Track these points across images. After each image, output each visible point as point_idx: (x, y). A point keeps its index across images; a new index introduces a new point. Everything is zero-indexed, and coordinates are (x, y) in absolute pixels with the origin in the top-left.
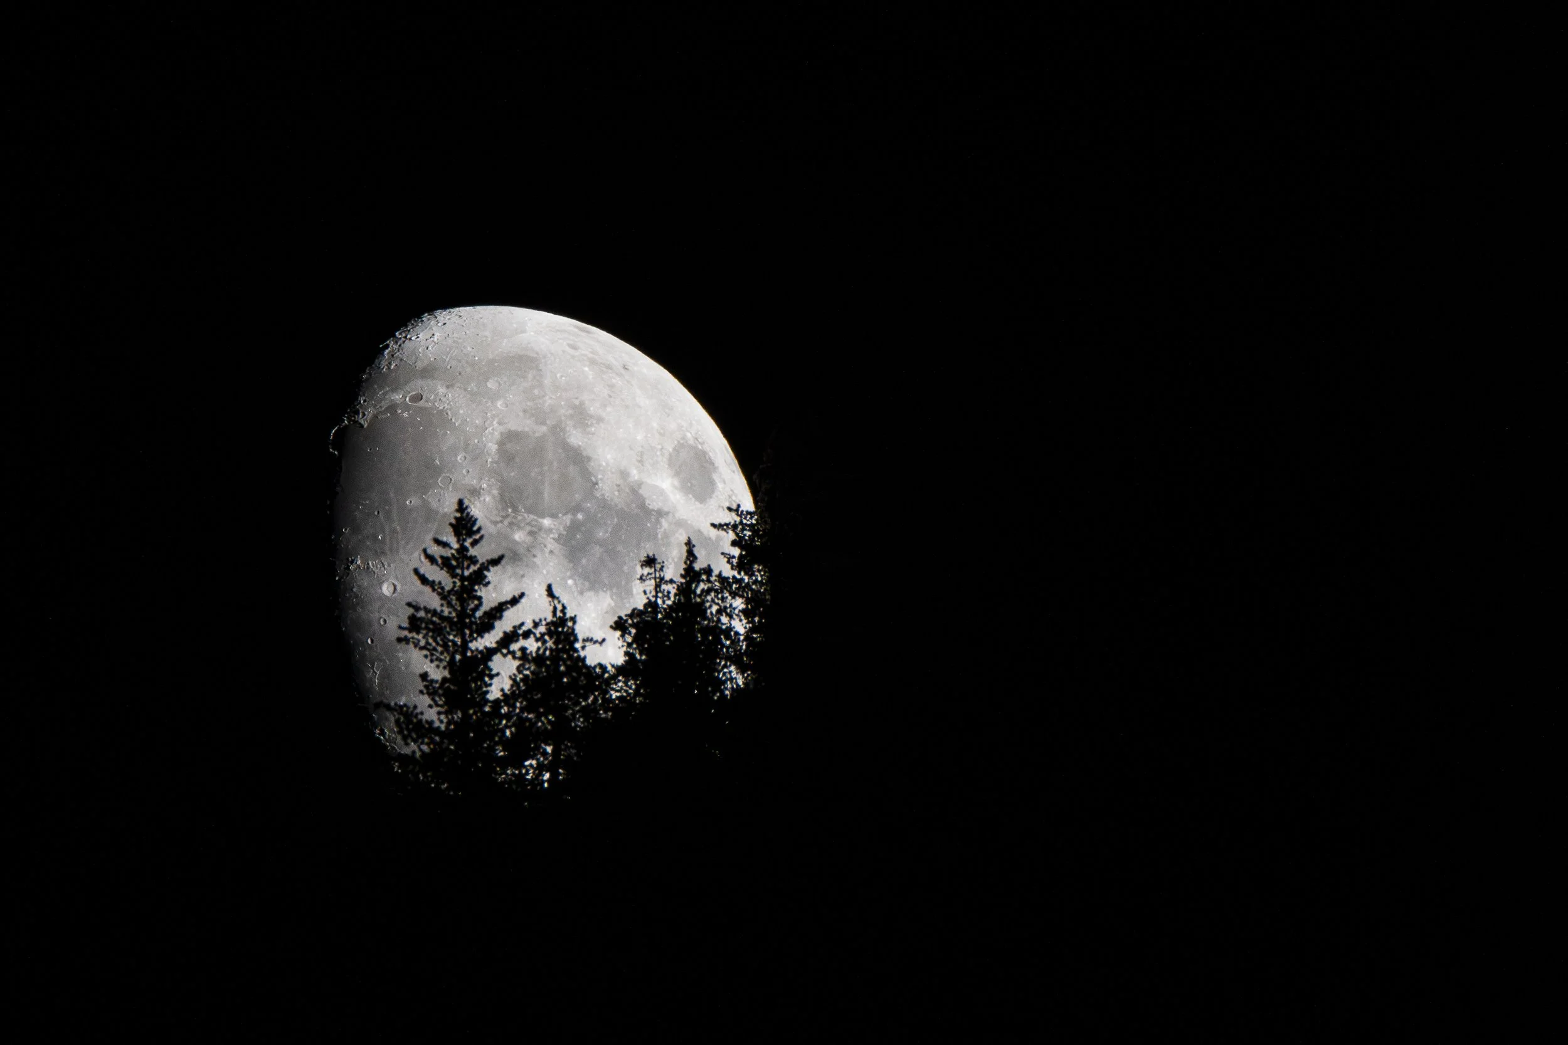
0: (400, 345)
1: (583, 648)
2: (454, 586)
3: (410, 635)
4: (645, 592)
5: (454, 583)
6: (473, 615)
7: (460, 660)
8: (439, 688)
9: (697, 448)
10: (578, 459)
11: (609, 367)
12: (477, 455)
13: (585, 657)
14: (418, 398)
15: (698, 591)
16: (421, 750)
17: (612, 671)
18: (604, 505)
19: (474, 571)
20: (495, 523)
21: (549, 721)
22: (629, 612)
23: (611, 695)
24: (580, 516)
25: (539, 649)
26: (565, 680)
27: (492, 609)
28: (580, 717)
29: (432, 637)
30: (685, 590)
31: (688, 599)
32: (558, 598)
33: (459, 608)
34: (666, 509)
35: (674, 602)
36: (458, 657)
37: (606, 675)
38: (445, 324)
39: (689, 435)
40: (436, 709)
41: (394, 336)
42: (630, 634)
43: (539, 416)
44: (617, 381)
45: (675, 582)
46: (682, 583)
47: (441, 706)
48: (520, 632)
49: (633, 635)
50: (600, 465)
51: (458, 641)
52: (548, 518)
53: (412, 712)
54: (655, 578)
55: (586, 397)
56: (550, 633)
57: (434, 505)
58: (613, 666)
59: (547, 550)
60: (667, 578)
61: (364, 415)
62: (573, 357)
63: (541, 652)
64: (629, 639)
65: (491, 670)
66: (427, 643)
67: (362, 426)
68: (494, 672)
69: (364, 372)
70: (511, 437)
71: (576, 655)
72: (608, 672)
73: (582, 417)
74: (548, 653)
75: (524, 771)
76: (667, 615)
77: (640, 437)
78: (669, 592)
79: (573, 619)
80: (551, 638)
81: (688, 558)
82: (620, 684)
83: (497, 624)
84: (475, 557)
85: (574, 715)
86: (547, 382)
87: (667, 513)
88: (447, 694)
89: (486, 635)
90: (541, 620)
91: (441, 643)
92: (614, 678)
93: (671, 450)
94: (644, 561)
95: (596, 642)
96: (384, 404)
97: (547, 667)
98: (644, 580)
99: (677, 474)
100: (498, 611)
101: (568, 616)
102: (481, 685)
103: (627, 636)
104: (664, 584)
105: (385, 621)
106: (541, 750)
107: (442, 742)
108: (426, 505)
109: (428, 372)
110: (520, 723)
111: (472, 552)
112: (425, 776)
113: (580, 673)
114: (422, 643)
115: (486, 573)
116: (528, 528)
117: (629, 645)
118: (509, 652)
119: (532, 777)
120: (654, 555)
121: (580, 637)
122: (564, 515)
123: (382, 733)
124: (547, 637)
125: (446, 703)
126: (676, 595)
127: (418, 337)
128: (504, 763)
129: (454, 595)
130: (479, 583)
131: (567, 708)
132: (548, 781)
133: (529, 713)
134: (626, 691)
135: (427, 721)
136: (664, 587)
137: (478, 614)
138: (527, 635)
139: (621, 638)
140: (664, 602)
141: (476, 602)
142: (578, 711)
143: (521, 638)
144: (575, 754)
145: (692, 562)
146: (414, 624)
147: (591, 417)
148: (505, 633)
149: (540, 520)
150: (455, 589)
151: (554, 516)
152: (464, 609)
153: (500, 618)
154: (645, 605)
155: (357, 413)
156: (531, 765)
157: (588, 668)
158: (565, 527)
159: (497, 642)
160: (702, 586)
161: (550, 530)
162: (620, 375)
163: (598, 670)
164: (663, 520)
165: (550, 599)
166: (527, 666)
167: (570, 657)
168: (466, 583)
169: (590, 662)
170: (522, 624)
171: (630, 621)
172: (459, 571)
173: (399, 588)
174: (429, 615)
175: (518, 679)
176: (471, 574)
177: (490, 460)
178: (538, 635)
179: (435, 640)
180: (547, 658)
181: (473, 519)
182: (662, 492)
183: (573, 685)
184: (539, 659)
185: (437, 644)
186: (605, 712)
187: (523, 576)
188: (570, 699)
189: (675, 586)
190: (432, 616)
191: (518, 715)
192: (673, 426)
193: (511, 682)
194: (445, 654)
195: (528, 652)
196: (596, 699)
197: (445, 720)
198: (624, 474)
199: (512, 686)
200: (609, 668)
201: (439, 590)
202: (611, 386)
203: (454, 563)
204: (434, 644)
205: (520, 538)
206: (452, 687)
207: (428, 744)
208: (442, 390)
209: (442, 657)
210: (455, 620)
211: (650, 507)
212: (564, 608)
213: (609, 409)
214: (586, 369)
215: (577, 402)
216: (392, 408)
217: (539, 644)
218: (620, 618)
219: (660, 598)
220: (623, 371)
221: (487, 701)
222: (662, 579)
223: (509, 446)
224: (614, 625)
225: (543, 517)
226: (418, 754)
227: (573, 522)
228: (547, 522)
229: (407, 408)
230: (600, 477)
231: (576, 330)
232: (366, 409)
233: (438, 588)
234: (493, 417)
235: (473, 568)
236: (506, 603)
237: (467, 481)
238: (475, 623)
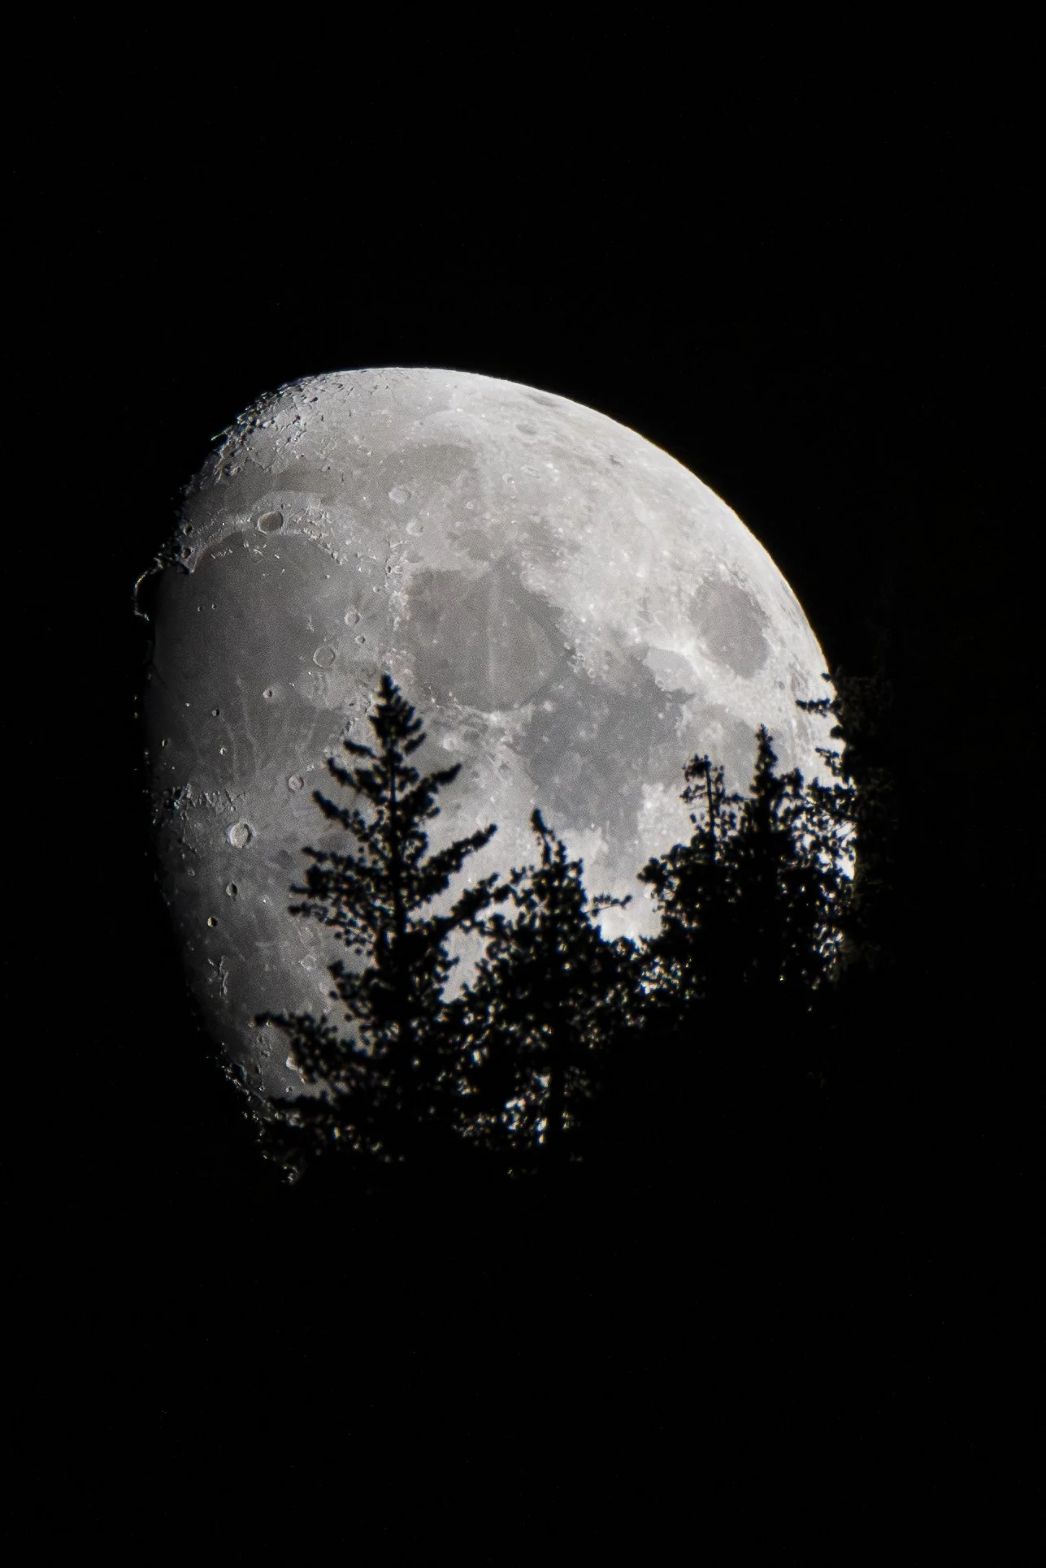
0: (244, 437)
1: (595, 912)
2: (381, 818)
3: (311, 902)
4: (693, 818)
5: (380, 813)
6: (413, 866)
7: (394, 940)
8: (360, 987)
9: (736, 588)
10: (541, 613)
11: (588, 462)
12: (375, 611)
13: (598, 929)
14: (275, 522)
15: (780, 813)
16: (335, 1090)
17: (643, 949)
18: (585, 686)
19: (413, 794)
21: (544, 1036)
22: (667, 851)
23: (643, 989)
24: (548, 706)
25: (522, 916)
26: (567, 966)
27: (443, 853)
28: (594, 1026)
29: (347, 904)
30: (759, 812)
31: (764, 825)
32: (551, 833)
33: (390, 855)
34: (688, 690)
35: (741, 832)
36: (390, 935)
37: (634, 957)
38: (314, 399)
39: (722, 567)
40: (357, 1023)
41: (234, 422)
42: (670, 886)
43: (474, 545)
44: (601, 484)
45: (741, 799)
46: (753, 801)
47: (367, 1017)
48: (491, 890)
49: (675, 889)
50: (578, 623)
51: (390, 908)
52: (496, 711)
53: (319, 1028)
54: (709, 794)
55: (549, 511)
56: (540, 890)
57: (308, 695)
58: (644, 941)
59: (496, 764)
60: (729, 793)
61: (187, 552)
62: (526, 445)
63: (526, 921)
64: (669, 895)
65: (445, 954)
66: (340, 914)
67: (185, 571)
68: (450, 957)
69: (186, 483)
70: (430, 581)
71: (583, 925)
72: (637, 951)
73: (545, 544)
74: (537, 923)
75: (505, 1118)
76: (730, 854)
77: (641, 574)
78: (732, 816)
79: (577, 866)
80: (542, 898)
81: (761, 759)
82: (657, 970)
83: (453, 877)
84: (413, 769)
85: (584, 1022)
86: (488, 487)
87: (692, 696)
88: (375, 995)
89: (435, 898)
90: (524, 870)
91: (361, 912)
92: (647, 960)
93: (693, 592)
94: (689, 767)
95: (615, 902)
96: (220, 535)
97: (538, 946)
98: (692, 799)
99: (704, 631)
100: (453, 858)
101: (568, 861)
102: (429, 979)
103: (665, 890)
104: (724, 803)
105: (234, 889)
106: (533, 1083)
107: (369, 1076)
108: (295, 696)
109: (292, 479)
110: (497, 1042)
111: (407, 761)
112: (342, 1131)
113: (591, 955)
114: (332, 913)
115: (432, 795)
116: (463, 729)
117: (670, 906)
118: (475, 924)
119: (517, 1126)
120: (706, 757)
121: (590, 895)
122: (522, 704)
124: (535, 898)
125: (372, 1012)
126: (743, 820)
127: (273, 422)
128: (472, 1106)
129: (379, 832)
130: (421, 813)
131: (571, 1012)
132: (546, 1132)
133: (510, 1024)
134: (668, 981)
135: (344, 1043)
136: (724, 808)
137: (422, 862)
138: (501, 895)
139: (656, 895)
140: (724, 833)
141: (417, 843)
142: (591, 1017)
143: (492, 900)
144: (588, 1087)
145: (769, 766)
146: (317, 883)
147: (562, 542)
148: (466, 893)
149: (484, 715)
150: (382, 823)
151: (504, 707)
152: (397, 855)
153: (458, 868)
154: (694, 840)
155: (177, 549)
156: (516, 1108)
157: (605, 945)
158: (525, 726)
159: (454, 909)
160: (786, 803)
161: (500, 731)
162: (605, 474)
163: (619, 949)
164: (684, 708)
165: (538, 834)
166: (504, 945)
167: (574, 929)
168: (399, 813)
169: (608, 934)
170: (494, 877)
171: (669, 867)
172: (387, 794)
173: (252, 832)
174: (341, 868)
175: (490, 968)
176: (407, 797)
177: (397, 619)
178: (520, 895)
179: (352, 909)
180: (537, 932)
181: (407, 708)
182: (681, 662)
183: (582, 974)
184: (523, 934)
185: (356, 914)
186: (634, 1017)
188: (576, 998)
189: (742, 806)
190: (346, 869)
191: (491, 1027)
192: (694, 554)
193: (477, 973)
194: (370, 931)
195: (505, 922)
196: (618, 996)
197: (373, 1040)
198: (617, 635)
199: (480, 979)
200: (639, 944)
201: (356, 826)
202: (591, 493)
203: (378, 781)
204: (350, 915)
205: (452, 744)
206: (382, 985)
207: (347, 1080)
208: (314, 507)
209: (365, 936)
210: (384, 873)
211: (663, 687)
212: (562, 848)
213: (588, 529)
214: (549, 466)
215: (537, 520)
216: (235, 539)
217: (523, 909)
218: (654, 861)
219: (718, 826)
220: (609, 467)
221: (440, 1005)
222: (720, 796)
223: (427, 596)
224: (643, 874)
225: (488, 709)
226: (331, 1097)
227: (537, 716)
228: (494, 718)
229: (257, 538)
230: (576, 641)
231: (530, 402)
232: (193, 543)
233: (354, 822)
234: (400, 548)
235: (410, 788)
236: (467, 842)
237: (360, 656)
238: (417, 878)
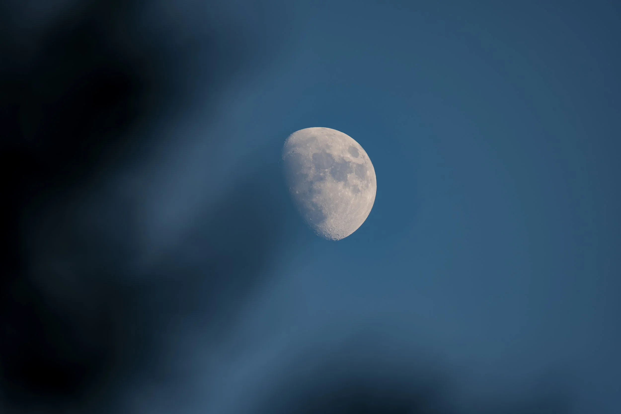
9: (353, 147)
10: (330, 156)
11: (331, 135)
12: (309, 160)
14: (293, 152)
18: (337, 163)
20: (316, 173)
24: (333, 167)
39: (350, 144)
43: (319, 149)
44: (334, 138)
50: (334, 156)
55: (328, 142)
57: (302, 172)
59: (328, 176)
62: (323, 135)
67: (283, 160)
70: (314, 155)
73: (328, 147)
77: (341, 148)
86: (319, 141)
87: (350, 162)
93: (348, 149)
96: (287, 155)
99: (350, 153)
109: (294, 146)
116: (323, 172)
122: (330, 167)
127: (290, 139)
147: (330, 146)
151: (327, 168)
155: (282, 158)
158: (330, 170)
161: (328, 172)
164: (350, 164)
173: (300, 191)
177: (312, 160)
182: (348, 158)
187: (324, 182)
192: (347, 143)
198: (340, 156)
202: (332, 139)
205: (322, 175)
208: (298, 149)
211: (347, 161)
213: (333, 144)
214: (326, 137)
215: (326, 144)
216: (289, 155)
220: (335, 135)
223: (314, 157)
225: (326, 169)
227: (332, 169)
228: (326, 170)
229: (292, 154)
230: (335, 158)
231: (322, 129)
232: (284, 157)
234: (310, 151)
237: (308, 166)
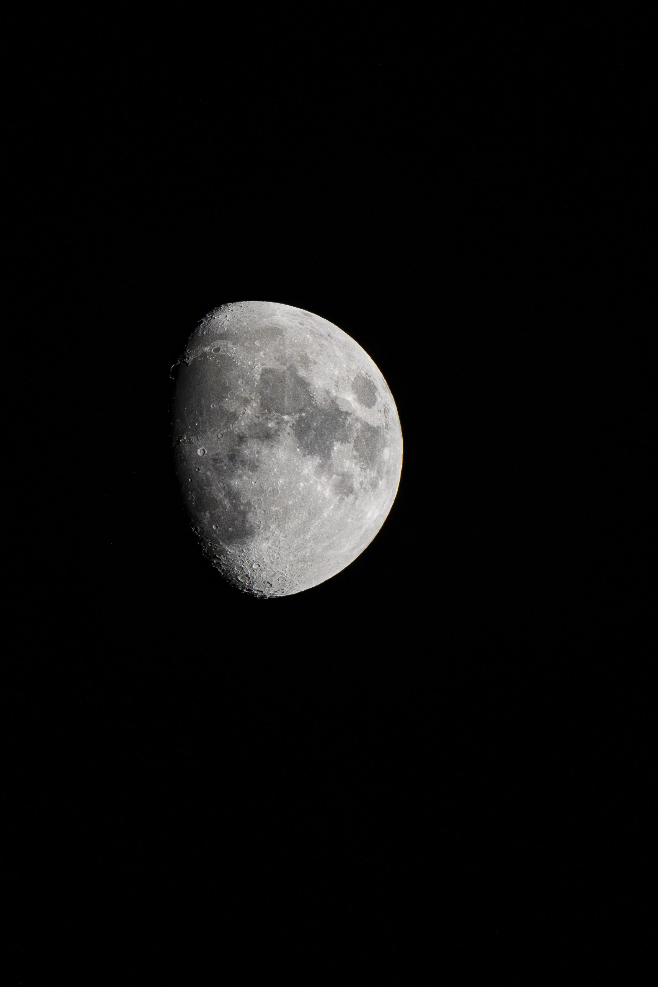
0: (208, 322)
9: (367, 379)
10: (303, 384)
11: (321, 335)
12: (249, 381)
14: (218, 350)
18: (316, 408)
20: (258, 417)
24: (304, 415)
34: (350, 411)
38: (233, 310)
39: (363, 372)
41: (206, 316)
43: (281, 360)
44: (325, 343)
50: (315, 388)
52: (287, 416)
55: (307, 351)
57: (225, 407)
59: (286, 432)
61: (188, 358)
62: (300, 329)
67: (187, 364)
69: (189, 336)
70: (266, 371)
73: (305, 361)
77: (336, 373)
86: (287, 342)
87: (351, 414)
93: (353, 380)
96: (200, 353)
99: (356, 393)
105: (199, 469)
108: (221, 408)
109: (224, 336)
116: (276, 420)
122: (296, 414)
123: (196, 530)
127: (218, 317)
147: (311, 361)
149: (283, 416)
151: (289, 414)
155: (185, 358)
158: (296, 420)
161: (287, 422)
162: (327, 339)
164: (348, 417)
173: (206, 451)
177: (256, 383)
182: (348, 402)
187: (273, 446)
192: (354, 367)
198: (328, 392)
202: (321, 345)
205: (272, 425)
208: (230, 345)
211: (342, 410)
213: (320, 357)
214: (308, 336)
215: (303, 353)
216: (204, 354)
220: (328, 337)
223: (266, 377)
225: (284, 415)
227: (301, 417)
228: (286, 417)
229: (212, 355)
230: (315, 394)
231: (303, 315)
232: (190, 355)
234: (258, 361)
237: (243, 395)
